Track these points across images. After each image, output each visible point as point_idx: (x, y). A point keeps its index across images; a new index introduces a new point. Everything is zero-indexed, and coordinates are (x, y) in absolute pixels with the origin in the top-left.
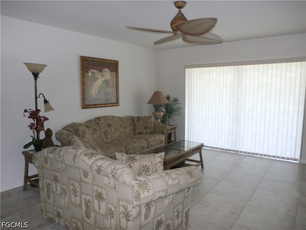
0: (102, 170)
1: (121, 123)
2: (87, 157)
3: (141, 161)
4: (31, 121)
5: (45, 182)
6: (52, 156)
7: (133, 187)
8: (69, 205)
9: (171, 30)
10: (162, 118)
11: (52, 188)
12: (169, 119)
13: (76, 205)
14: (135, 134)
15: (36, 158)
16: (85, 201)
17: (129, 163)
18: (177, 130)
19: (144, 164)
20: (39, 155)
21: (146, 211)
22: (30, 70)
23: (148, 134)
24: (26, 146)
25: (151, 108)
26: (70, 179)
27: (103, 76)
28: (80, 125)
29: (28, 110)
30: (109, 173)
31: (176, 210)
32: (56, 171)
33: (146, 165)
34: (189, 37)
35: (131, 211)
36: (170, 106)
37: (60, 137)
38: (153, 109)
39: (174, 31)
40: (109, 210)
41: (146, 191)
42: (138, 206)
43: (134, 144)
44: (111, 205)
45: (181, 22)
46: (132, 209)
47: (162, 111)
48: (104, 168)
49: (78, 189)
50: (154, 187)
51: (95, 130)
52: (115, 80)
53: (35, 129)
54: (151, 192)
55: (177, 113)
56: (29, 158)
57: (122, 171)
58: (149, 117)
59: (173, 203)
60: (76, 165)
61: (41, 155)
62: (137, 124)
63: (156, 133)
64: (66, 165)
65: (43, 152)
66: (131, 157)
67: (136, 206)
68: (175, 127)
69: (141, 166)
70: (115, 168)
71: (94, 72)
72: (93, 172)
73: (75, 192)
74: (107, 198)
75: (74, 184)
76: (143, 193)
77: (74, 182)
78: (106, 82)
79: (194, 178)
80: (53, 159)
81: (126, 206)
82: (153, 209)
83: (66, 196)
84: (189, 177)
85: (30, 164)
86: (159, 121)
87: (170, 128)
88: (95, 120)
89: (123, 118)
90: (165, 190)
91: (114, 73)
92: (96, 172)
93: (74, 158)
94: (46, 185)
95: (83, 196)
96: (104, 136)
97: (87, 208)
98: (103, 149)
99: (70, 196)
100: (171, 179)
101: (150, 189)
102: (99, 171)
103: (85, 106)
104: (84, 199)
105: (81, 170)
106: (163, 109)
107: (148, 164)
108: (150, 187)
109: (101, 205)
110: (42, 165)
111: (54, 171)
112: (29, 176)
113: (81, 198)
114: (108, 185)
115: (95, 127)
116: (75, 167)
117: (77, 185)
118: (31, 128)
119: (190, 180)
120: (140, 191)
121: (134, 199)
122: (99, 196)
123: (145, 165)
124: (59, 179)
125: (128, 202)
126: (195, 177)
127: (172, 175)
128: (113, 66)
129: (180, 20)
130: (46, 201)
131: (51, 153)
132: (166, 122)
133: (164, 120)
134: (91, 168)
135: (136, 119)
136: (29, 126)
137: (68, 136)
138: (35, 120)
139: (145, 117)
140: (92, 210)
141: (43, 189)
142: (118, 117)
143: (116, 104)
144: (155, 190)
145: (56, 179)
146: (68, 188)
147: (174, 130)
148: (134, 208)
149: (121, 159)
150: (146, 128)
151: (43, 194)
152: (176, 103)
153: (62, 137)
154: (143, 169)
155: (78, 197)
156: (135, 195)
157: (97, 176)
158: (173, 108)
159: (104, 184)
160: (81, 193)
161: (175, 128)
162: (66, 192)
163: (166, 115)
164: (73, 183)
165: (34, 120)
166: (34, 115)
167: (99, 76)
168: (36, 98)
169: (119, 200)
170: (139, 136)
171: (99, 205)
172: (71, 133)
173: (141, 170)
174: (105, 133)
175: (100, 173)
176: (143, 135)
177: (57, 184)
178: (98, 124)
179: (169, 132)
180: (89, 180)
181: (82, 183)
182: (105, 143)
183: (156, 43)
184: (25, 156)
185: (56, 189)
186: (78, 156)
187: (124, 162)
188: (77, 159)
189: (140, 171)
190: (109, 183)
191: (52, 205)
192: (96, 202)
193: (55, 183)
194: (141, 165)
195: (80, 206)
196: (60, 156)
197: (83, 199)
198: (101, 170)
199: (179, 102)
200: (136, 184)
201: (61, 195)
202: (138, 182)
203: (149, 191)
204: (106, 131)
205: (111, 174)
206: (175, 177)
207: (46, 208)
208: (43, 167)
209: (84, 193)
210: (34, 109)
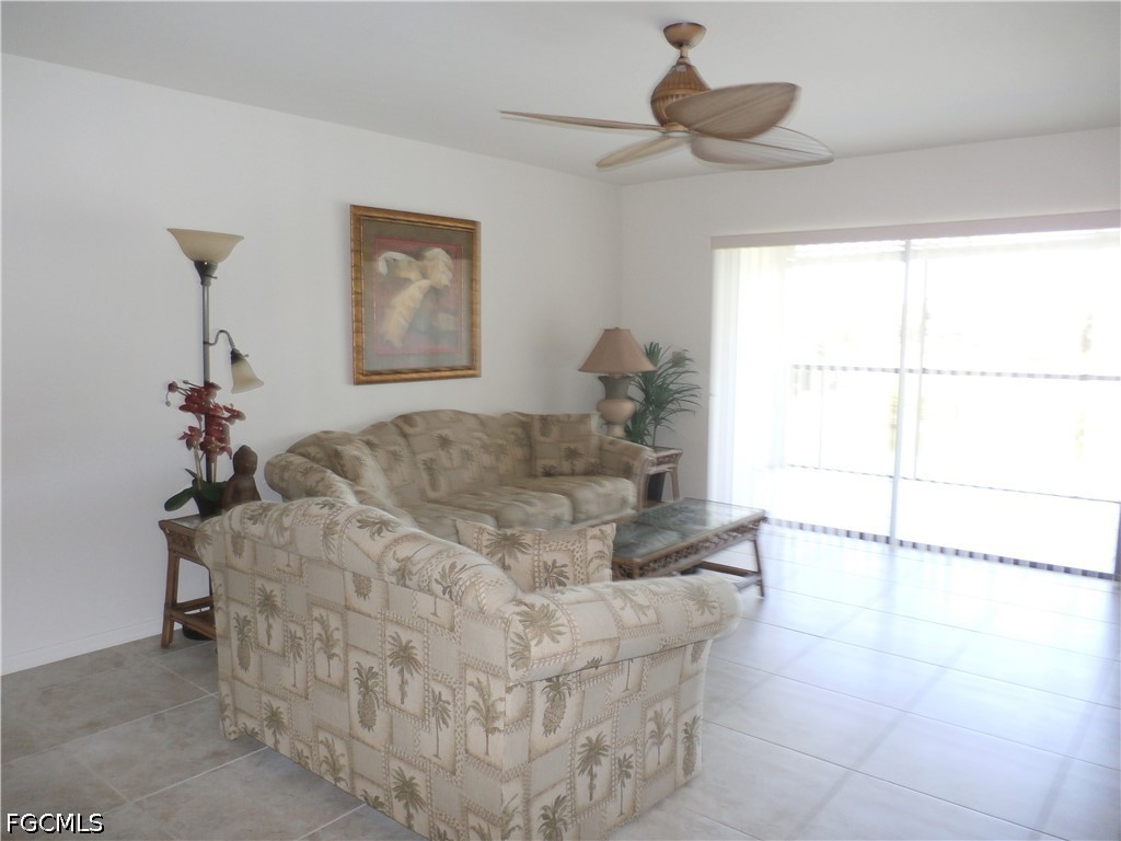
0: (414, 572)
1: (485, 437)
2: (366, 532)
3: (539, 550)
4: (191, 420)
5: (233, 615)
6: (256, 529)
7: (507, 623)
8: (307, 688)
9: (653, 121)
10: (629, 424)
11: (256, 633)
12: (655, 427)
13: (331, 685)
14: (533, 476)
15: (206, 538)
16: (360, 674)
17: (500, 555)
18: (682, 464)
19: (548, 558)
20: (218, 528)
21: (548, 704)
22: (188, 253)
23: (577, 475)
24: (172, 504)
25: (591, 384)
26: (312, 604)
27: (424, 275)
28: (347, 438)
29: (181, 385)
30: (436, 580)
31: (650, 714)
32: (270, 579)
33: (554, 562)
34: (715, 145)
35: (502, 699)
36: (659, 382)
37: (282, 479)
38: (598, 389)
39: (663, 122)
40: (434, 700)
41: (546, 639)
42: (522, 686)
43: (525, 506)
44: (440, 682)
45: (684, 95)
46: (503, 694)
47: (631, 399)
48: (420, 566)
49: (337, 635)
50: (575, 627)
51: (395, 456)
52: (464, 286)
53: (203, 446)
54: (565, 642)
55: (684, 405)
56: (181, 543)
57: (476, 575)
58: (584, 418)
59: (640, 690)
60: (334, 557)
61: (222, 526)
62: (542, 439)
63: (605, 474)
64: (301, 559)
65: (230, 518)
66: (506, 538)
67: (516, 686)
68: (676, 455)
69: (539, 566)
70: (453, 566)
71: (395, 260)
72: (386, 579)
73: (327, 643)
74: (429, 662)
75: (325, 618)
76: (539, 643)
77: (324, 613)
78: (434, 292)
79: (714, 611)
80: (260, 538)
81: (484, 684)
82: (571, 703)
83: (298, 659)
84: (696, 607)
85: (184, 564)
86: (619, 431)
87: (655, 455)
88: (397, 426)
89: (493, 418)
90: (610, 640)
91: (464, 263)
92: (394, 579)
93: (325, 536)
94: (236, 624)
95: (355, 658)
96: (425, 477)
97: (364, 696)
98: (423, 520)
99: (314, 656)
100: (632, 607)
101: (560, 633)
102: (403, 574)
103: (365, 376)
104: (357, 666)
105: (346, 573)
106: (635, 391)
107: (561, 559)
108: (563, 625)
109: (407, 683)
110: (226, 558)
111: (263, 577)
112: (178, 601)
113: (346, 662)
114: (432, 618)
115: (397, 448)
116: (330, 563)
117: (334, 622)
118: (189, 445)
119: (699, 618)
120: (530, 636)
121: (511, 661)
122: (404, 657)
123: (550, 563)
124: (279, 604)
125: (493, 672)
126: (714, 608)
127: (636, 595)
128: (460, 238)
129: (682, 86)
130: (235, 678)
131: (254, 519)
132: (646, 438)
133: (635, 431)
134: (379, 565)
135: (537, 425)
136: (182, 438)
137: (306, 473)
138: (203, 417)
139: (569, 416)
140: (381, 701)
141: (227, 637)
142: (474, 415)
143: (470, 372)
144: (579, 637)
145: (268, 605)
146: (305, 632)
147: (671, 465)
148: (509, 690)
149: (475, 541)
150: (572, 454)
151: (227, 653)
152: (681, 370)
153: (286, 475)
154: (545, 575)
155: (336, 659)
156: (513, 648)
157: (397, 591)
158: (671, 387)
159: (419, 617)
160: (347, 646)
161: (673, 459)
162: (299, 645)
163: (645, 411)
164: (322, 617)
165: (199, 419)
166: (198, 400)
167: (413, 275)
168: (206, 343)
169: (465, 666)
170: (545, 481)
171: (404, 683)
172: (315, 466)
173: (537, 580)
174: (430, 467)
175: (408, 582)
176: (562, 478)
177: (271, 621)
178: (405, 436)
179: (654, 470)
180: (371, 604)
181: (351, 614)
182: (428, 502)
183: (603, 164)
184: (167, 535)
185: (269, 636)
186: (338, 528)
187: (485, 551)
188: (336, 536)
189: (535, 583)
190: (435, 614)
191: (253, 687)
192: (393, 676)
193: (264, 616)
194: (539, 561)
195: (343, 687)
196: (281, 529)
197: (352, 665)
198: (410, 573)
199: (689, 366)
200: (518, 614)
201: (284, 656)
202: (524, 608)
203: (558, 637)
204: (432, 460)
205: (440, 583)
206: (648, 604)
207: (234, 699)
208: (228, 566)
209: (356, 648)
210: (201, 384)
